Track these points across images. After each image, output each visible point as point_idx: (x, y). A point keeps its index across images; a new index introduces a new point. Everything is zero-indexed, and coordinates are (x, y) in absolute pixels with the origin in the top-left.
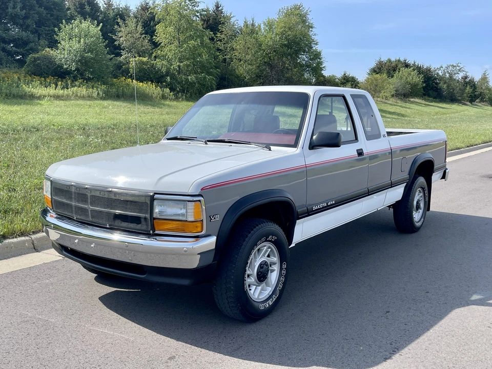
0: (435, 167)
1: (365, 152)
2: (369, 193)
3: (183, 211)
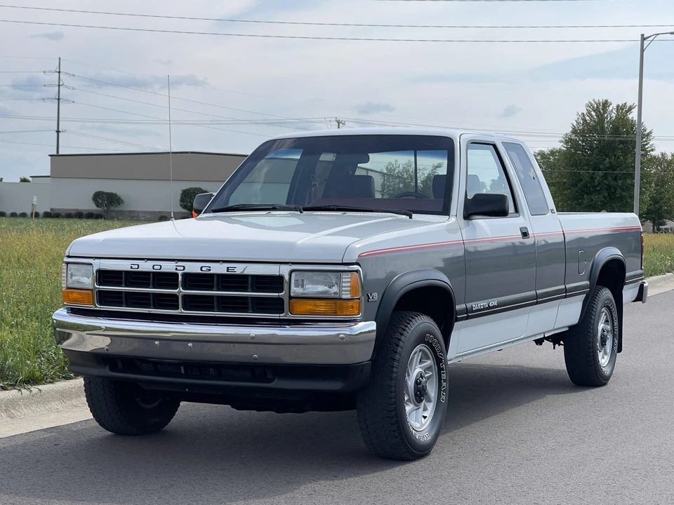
0: (627, 274)
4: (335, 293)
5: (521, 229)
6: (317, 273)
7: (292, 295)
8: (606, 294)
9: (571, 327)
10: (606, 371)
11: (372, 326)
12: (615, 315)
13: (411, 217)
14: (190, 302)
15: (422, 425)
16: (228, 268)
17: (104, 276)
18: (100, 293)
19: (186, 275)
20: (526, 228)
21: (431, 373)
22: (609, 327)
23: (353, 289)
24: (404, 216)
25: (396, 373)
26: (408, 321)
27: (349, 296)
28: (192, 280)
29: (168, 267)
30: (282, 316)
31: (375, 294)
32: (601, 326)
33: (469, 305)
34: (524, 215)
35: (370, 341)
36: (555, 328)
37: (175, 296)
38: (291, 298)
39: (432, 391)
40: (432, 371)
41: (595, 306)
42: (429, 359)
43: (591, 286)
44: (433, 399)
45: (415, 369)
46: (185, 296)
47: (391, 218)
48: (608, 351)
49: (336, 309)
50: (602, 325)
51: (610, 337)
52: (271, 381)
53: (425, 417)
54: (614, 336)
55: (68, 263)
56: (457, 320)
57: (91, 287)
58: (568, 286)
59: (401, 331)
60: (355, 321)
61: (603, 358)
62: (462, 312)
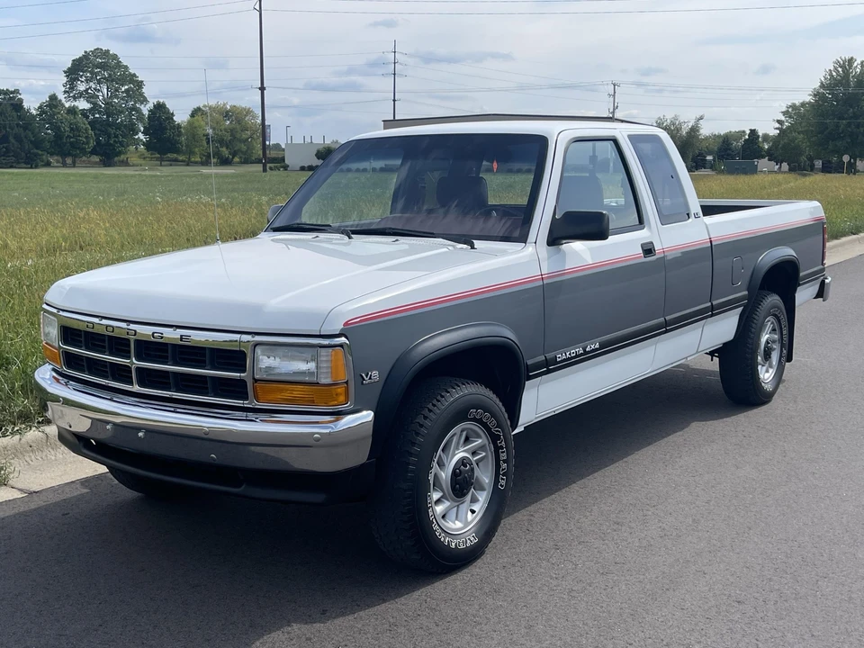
1: (657, 247)
2: (667, 327)
3: (312, 366)
5: (642, 246)
7: (257, 377)
8: (774, 300)
9: (725, 344)
10: (768, 387)
11: (367, 416)
12: (784, 322)
13: (473, 247)
15: (467, 523)
16: (181, 336)
20: (652, 243)
21: (484, 454)
25: (412, 471)
26: (439, 398)
30: (246, 404)
31: (375, 374)
32: (764, 338)
33: (550, 355)
34: (650, 228)
35: (364, 438)
38: (256, 381)
39: (485, 476)
41: (756, 317)
42: (479, 437)
43: (749, 297)
44: (486, 487)
45: (454, 455)
46: (139, 370)
47: (445, 250)
50: (767, 336)
51: (776, 346)
53: (473, 512)
55: (46, 311)
56: (530, 378)
58: (714, 303)
61: (767, 371)
62: (537, 366)
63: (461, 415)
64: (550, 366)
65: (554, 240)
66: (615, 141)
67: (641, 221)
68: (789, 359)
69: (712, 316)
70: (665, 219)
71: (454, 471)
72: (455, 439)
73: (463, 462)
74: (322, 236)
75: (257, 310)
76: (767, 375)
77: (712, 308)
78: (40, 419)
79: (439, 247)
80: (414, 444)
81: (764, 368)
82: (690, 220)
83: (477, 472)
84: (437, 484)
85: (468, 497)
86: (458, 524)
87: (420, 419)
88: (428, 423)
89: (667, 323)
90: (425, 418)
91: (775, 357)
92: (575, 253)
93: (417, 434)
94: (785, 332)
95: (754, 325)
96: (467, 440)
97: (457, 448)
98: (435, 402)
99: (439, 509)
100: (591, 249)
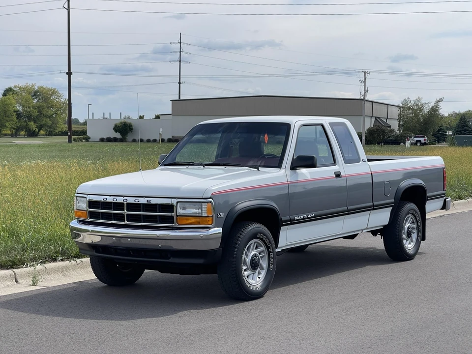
4: (199, 213)
5: (335, 173)
6: (190, 203)
7: (178, 214)
8: (411, 206)
11: (219, 230)
13: (258, 170)
14: (131, 218)
17: (92, 204)
18: (90, 212)
19: (128, 204)
22: (415, 226)
23: (208, 211)
24: (255, 169)
25: (236, 254)
27: (206, 215)
28: (132, 207)
29: (120, 200)
30: (173, 225)
31: (222, 214)
32: (407, 225)
33: (292, 217)
36: (368, 227)
37: (123, 215)
38: (177, 216)
39: (264, 263)
40: (264, 253)
41: (401, 214)
42: (262, 247)
44: (265, 268)
45: (251, 252)
47: (247, 171)
48: (414, 240)
49: (200, 222)
51: (415, 231)
52: (169, 258)
53: (259, 278)
54: (419, 231)
55: (77, 197)
57: (86, 209)
58: (375, 203)
59: (241, 232)
60: (210, 228)
61: (410, 244)
63: (254, 236)
64: (292, 222)
65: (293, 167)
66: (322, 126)
67: (335, 162)
68: (424, 239)
69: (373, 209)
70: (347, 162)
71: (252, 259)
72: (252, 245)
73: (255, 255)
74: (191, 167)
75: (178, 189)
76: (410, 246)
77: (373, 206)
78: (41, 261)
79: (245, 170)
80: (236, 244)
81: (408, 242)
82: (360, 163)
83: (261, 261)
84: (245, 264)
85: (257, 272)
86: (254, 282)
87: (239, 235)
88: (242, 236)
89: (348, 210)
90: (241, 234)
91: (414, 236)
92: (303, 174)
93: (238, 240)
94: (419, 224)
95: (399, 218)
96: (257, 248)
97: (253, 250)
98: (244, 228)
99: (246, 273)
100: (310, 173)
